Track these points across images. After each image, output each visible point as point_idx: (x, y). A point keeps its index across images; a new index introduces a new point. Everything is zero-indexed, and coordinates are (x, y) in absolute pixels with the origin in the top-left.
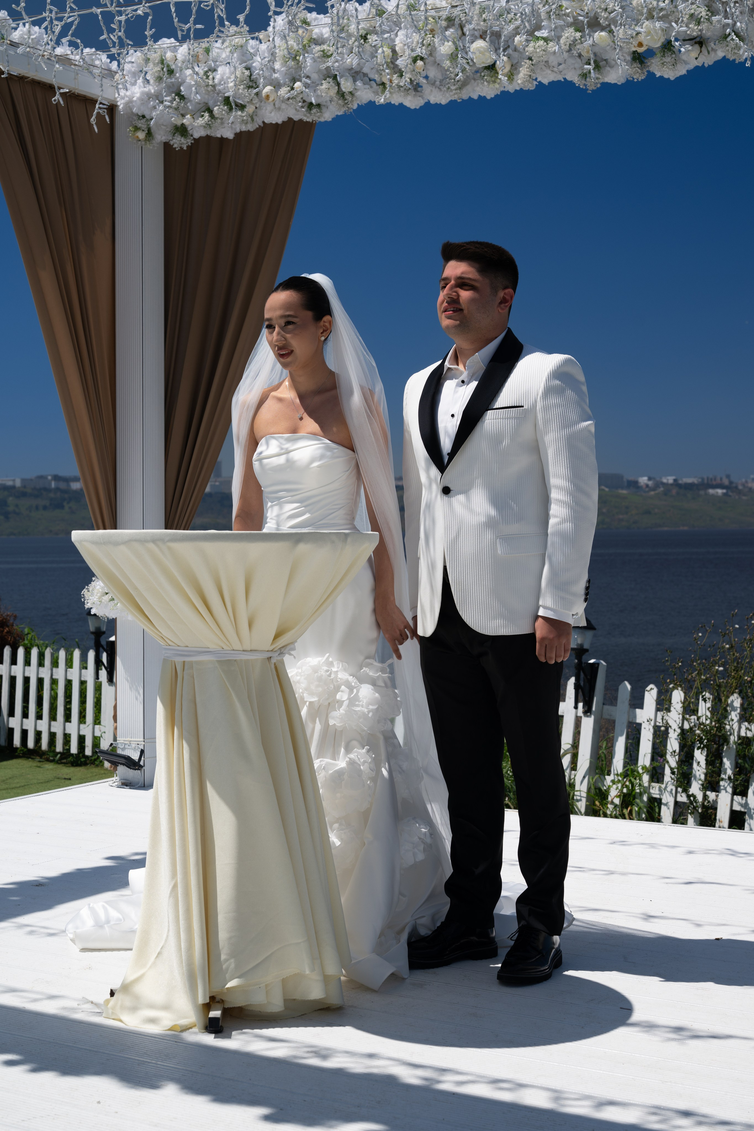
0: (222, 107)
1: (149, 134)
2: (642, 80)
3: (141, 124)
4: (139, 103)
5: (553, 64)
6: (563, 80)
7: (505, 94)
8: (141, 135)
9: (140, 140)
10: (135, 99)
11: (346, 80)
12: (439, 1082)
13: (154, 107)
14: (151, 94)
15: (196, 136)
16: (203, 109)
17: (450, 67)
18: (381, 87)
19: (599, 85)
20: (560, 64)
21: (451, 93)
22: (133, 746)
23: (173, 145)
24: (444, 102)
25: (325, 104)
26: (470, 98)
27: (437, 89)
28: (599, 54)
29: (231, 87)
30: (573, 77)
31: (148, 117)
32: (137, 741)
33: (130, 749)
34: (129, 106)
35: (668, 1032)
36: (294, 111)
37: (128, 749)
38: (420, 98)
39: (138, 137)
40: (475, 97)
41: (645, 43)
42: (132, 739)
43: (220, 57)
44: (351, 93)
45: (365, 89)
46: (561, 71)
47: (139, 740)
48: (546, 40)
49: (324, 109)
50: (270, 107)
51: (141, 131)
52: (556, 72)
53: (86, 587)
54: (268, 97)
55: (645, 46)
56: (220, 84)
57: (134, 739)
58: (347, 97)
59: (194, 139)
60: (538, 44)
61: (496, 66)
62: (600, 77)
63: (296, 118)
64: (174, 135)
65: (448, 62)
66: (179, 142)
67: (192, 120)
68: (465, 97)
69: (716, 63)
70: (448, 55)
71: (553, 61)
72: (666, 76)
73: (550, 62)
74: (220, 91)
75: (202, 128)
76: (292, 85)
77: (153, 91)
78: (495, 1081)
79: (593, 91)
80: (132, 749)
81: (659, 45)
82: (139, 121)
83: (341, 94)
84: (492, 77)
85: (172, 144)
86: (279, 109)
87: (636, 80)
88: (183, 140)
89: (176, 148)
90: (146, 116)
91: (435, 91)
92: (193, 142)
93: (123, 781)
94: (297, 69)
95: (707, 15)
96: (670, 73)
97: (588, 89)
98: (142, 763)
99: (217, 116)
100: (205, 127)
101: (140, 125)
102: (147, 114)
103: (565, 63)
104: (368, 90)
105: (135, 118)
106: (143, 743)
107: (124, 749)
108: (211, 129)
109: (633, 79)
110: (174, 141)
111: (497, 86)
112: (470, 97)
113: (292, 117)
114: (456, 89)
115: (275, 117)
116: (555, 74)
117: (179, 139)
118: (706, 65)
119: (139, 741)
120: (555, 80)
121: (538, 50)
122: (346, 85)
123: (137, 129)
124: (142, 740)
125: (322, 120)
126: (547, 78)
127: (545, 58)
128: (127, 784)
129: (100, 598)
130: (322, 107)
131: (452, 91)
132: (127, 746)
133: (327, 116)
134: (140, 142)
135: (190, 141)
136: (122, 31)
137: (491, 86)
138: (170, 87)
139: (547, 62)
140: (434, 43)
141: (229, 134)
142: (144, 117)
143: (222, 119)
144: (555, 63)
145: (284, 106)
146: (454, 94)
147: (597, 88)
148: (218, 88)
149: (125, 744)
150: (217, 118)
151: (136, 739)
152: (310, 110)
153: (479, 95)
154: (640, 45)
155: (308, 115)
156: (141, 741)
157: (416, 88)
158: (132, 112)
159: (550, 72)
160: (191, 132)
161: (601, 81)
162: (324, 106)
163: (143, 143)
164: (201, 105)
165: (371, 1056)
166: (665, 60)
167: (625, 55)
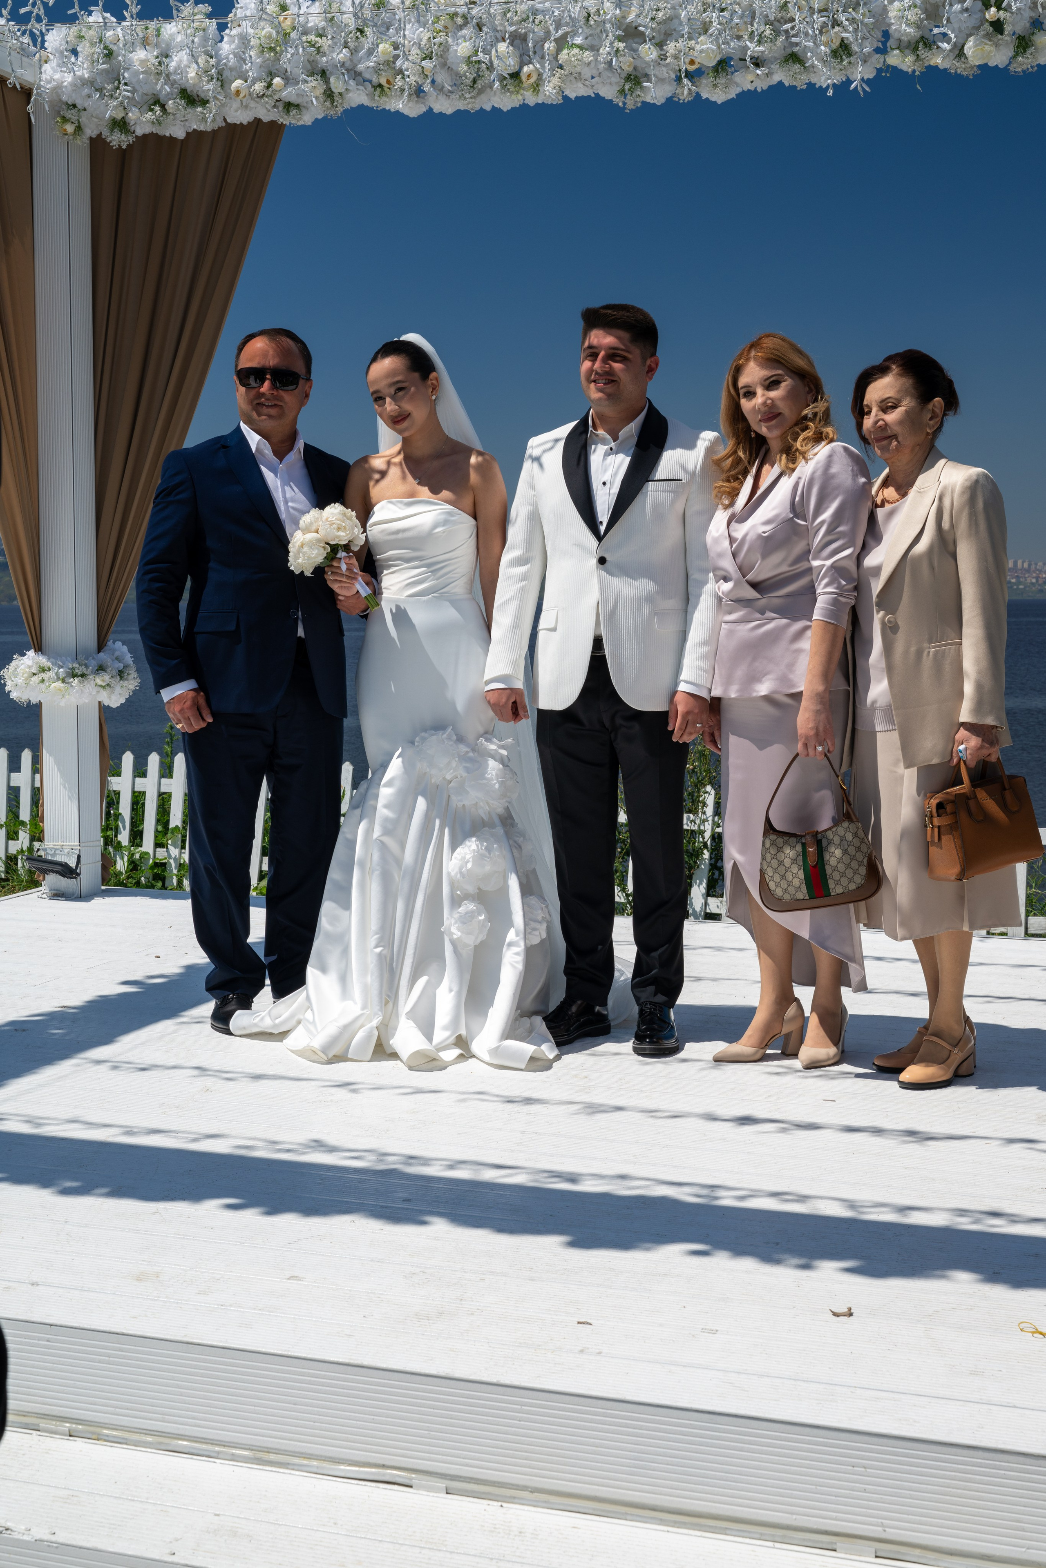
0: (178, 100)
1: (79, 129)
2: (688, 101)
3: (70, 114)
4: (70, 88)
5: (586, 77)
6: (593, 95)
7: (524, 106)
8: (70, 128)
9: (67, 134)
10: (65, 84)
11: (338, 78)
12: (717, 1198)
13: (89, 96)
14: (85, 79)
15: (139, 132)
16: (151, 102)
17: (467, 72)
18: (379, 90)
19: (640, 104)
20: (593, 77)
21: (465, 102)
22: (66, 851)
23: (110, 142)
24: (449, 111)
25: (305, 105)
26: (482, 110)
27: (445, 96)
28: (639, 69)
29: (191, 78)
30: (608, 92)
31: (79, 107)
32: (71, 846)
33: (62, 855)
34: (57, 92)
35: (900, 1135)
36: (265, 111)
37: (59, 854)
38: (423, 105)
39: (65, 130)
40: (488, 108)
41: (697, 60)
42: (65, 844)
43: (174, 40)
44: (340, 94)
45: (358, 89)
46: (593, 86)
47: (73, 844)
48: (580, 47)
49: (304, 111)
50: (235, 105)
51: (70, 123)
52: (587, 86)
53: (7, 666)
54: (238, 92)
55: (697, 63)
56: (175, 72)
57: (68, 844)
58: (336, 99)
59: (137, 136)
60: (573, 52)
61: (521, 74)
62: (643, 95)
63: (266, 119)
64: (112, 131)
65: (464, 66)
66: (117, 139)
67: (139, 114)
68: (477, 107)
69: (770, 87)
70: (464, 58)
71: (587, 73)
72: (713, 99)
73: (582, 74)
74: (175, 80)
75: (150, 124)
76: (269, 80)
77: (86, 76)
78: (774, 1195)
79: (631, 110)
80: (64, 855)
81: (713, 63)
82: (69, 111)
83: (329, 94)
84: (515, 87)
85: (108, 141)
86: (246, 107)
87: (681, 101)
88: (123, 137)
89: (113, 146)
90: (77, 105)
91: (442, 98)
92: (134, 140)
93: (53, 892)
94: (274, 61)
95: (771, 34)
96: (719, 96)
97: (626, 108)
98: (78, 871)
99: (169, 111)
100: (153, 123)
101: (70, 116)
102: (80, 103)
103: (600, 77)
104: (361, 92)
105: (64, 107)
106: (79, 847)
107: (54, 855)
108: (160, 126)
109: (680, 100)
110: (113, 137)
111: (520, 97)
112: (481, 108)
113: (261, 117)
114: (471, 98)
115: (240, 116)
116: (586, 89)
117: (119, 136)
118: (759, 90)
119: (74, 846)
120: (585, 95)
121: (573, 59)
122: (337, 85)
123: (65, 120)
124: (78, 844)
125: (300, 123)
126: (575, 91)
127: (578, 69)
128: (58, 895)
129: (26, 679)
130: (302, 109)
131: (465, 99)
132: (57, 852)
133: (307, 119)
134: (67, 137)
135: (131, 139)
136: (101, 5)
137: (513, 97)
138: (109, 72)
139: (580, 73)
140: (447, 42)
141: (180, 134)
142: (74, 106)
143: (174, 115)
144: (588, 76)
145: (252, 104)
146: (468, 104)
147: (637, 107)
148: (173, 77)
149: (56, 849)
150: (169, 114)
151: (70, 844)
152: (288, 111)
153: (493, 106)
154: (692, 62)
155: (286, 117)
156: (76, 846)
157: (418, 92)
158: (61, 100)
159: (581, 86)
160: (132, 129)
161: (641, 99)
162: (304, 107)
163: (71, 137)
164: (149, 97)
165: (623, 1177)
166: (718, 81)
167: (670, 72)
